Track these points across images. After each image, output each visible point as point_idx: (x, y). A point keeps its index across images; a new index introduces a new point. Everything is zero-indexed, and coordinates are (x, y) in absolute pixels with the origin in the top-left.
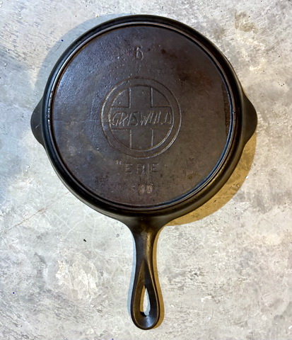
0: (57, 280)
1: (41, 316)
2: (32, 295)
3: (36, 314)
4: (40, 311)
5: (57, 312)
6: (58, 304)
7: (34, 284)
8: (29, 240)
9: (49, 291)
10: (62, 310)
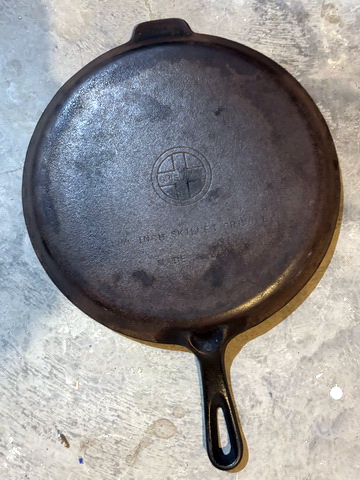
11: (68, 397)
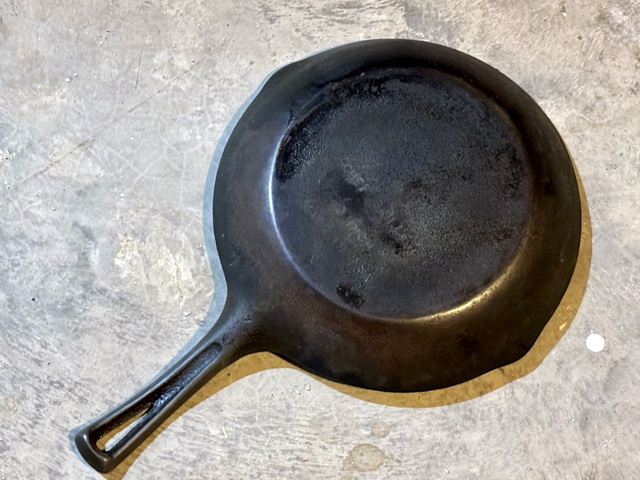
0: (117, 269)
1: (87, 341)
2: (70, 300)
3: (78, 337)
4: (85, 331)
5: (118, 330)
6: (121, 315)
7: (72, 281)
8: (62, 199)
9: (103, 291)
10: (128, 326)
11: (220, 453)
